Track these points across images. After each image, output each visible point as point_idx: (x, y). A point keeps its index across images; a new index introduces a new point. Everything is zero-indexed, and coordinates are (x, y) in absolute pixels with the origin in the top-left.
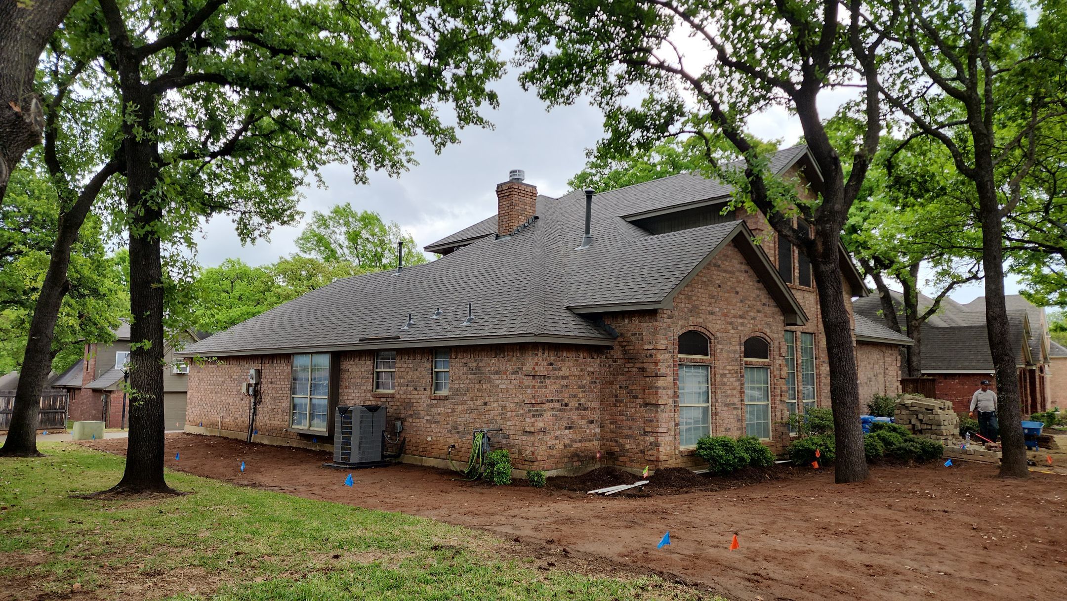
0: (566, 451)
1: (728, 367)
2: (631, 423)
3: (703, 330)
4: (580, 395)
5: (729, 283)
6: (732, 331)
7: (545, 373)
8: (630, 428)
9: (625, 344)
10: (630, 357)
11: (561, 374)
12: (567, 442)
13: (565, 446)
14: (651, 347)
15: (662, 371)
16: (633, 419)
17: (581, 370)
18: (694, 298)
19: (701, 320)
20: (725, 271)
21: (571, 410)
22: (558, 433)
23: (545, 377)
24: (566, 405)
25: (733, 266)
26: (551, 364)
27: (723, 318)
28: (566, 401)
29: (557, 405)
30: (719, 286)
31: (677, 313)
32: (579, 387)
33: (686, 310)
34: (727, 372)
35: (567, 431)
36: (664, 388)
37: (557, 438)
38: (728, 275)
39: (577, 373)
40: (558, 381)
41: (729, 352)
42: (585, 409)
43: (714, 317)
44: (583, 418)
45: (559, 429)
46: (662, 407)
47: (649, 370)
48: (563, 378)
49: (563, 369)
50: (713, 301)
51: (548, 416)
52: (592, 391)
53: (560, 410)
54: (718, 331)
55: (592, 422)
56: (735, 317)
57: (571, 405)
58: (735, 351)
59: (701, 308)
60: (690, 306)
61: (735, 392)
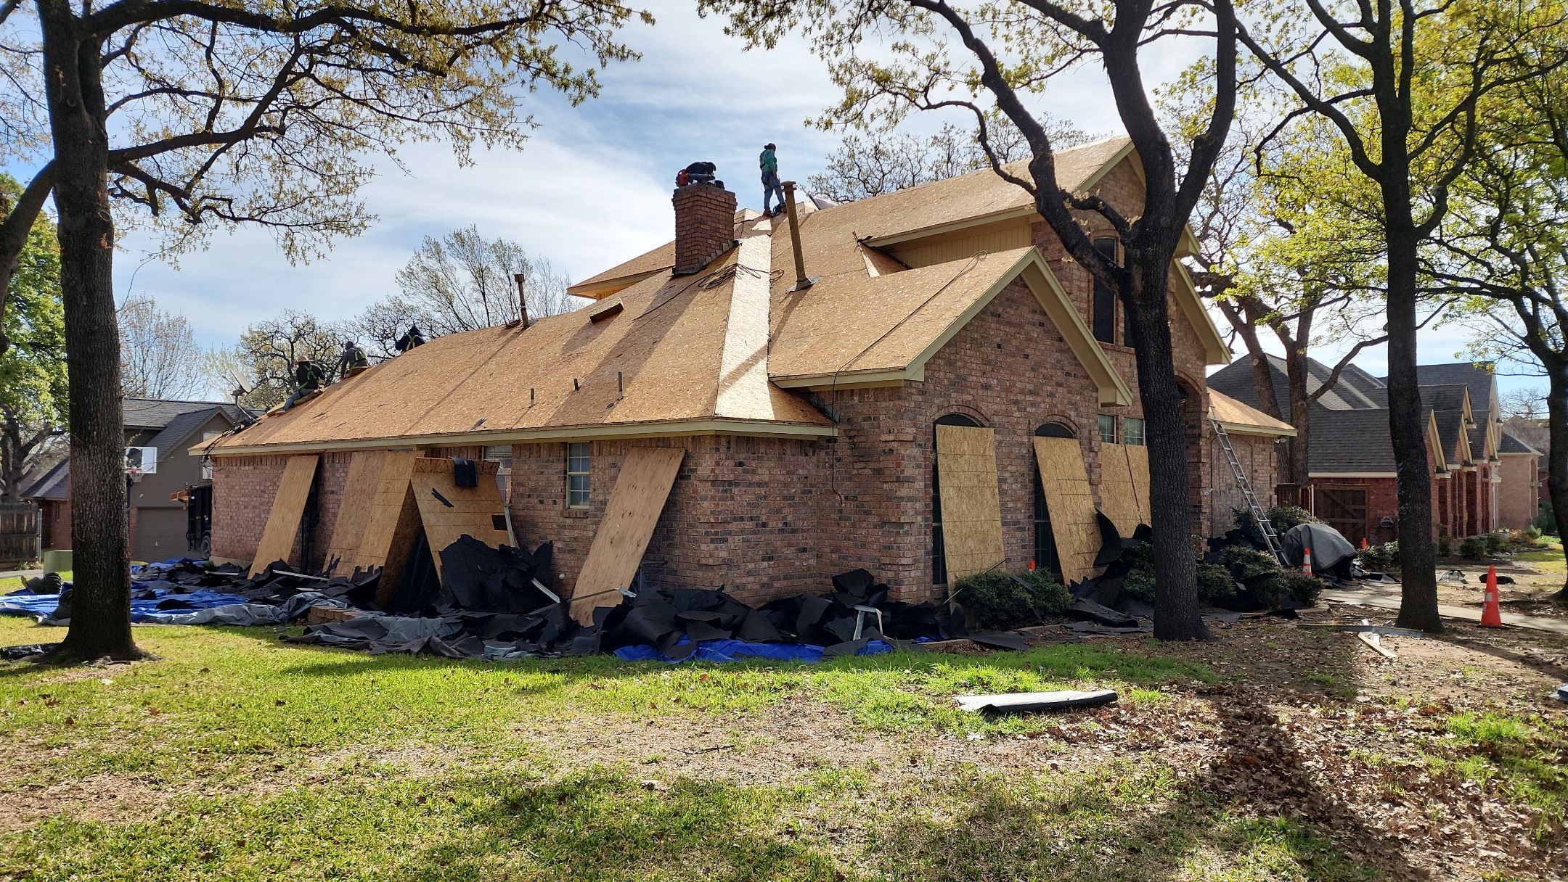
0: (763, 592)
1: (1009, 468)
2: (860, 552)
3: (972, 413)
4: (786, 511)
5: (1014, 342)
6: (1017, 414)
7: (731, 477)
8: (860, 559)
9: (853, 433)
10: (862, 454)
11: (756, 478)
12: (765, 579)
13: (763, 586)
14: (891, 438)
15: (906, 473)
16: (863, 546)
17: (788, 472)
18: (959, 364)
19: (970, 398)
20: (1009, 324)
21: (771, 531)
22: (751, 566)
23: (730, 484)
24: (764, 525)
25: (1021, 316)
26: (741, 464)
27: (1003, 395)
28: (764, 518)
29: (749, 525)
30: (999, 346)
31: (932, 387)
32: (785, 498)
33: (946, 382)
34: (1007, 475)
35: (765, 564)
36: (910, 499)
37: (749, 573)
38: (1012, 330)
39: (781, 478)
40: (751, 490)
41: (1012, 445)
42: (793, 531)
43: (990, 393)
44: (790, 545)
45: (752, 560)
46: (906, 528)
47: (887, 472)
48: (759, 485)
49: (760, 471)
50: (989, 368)
51: (735, 541)
52: (805, 504)
53: (754, 533)
54: (996, 413)
55: (804, 550)
56: (1022, 392)
57: (771, 524)
58: (1021, 444)
59: (970, 379)
60: (952, 376)
61: (1019, 505)
